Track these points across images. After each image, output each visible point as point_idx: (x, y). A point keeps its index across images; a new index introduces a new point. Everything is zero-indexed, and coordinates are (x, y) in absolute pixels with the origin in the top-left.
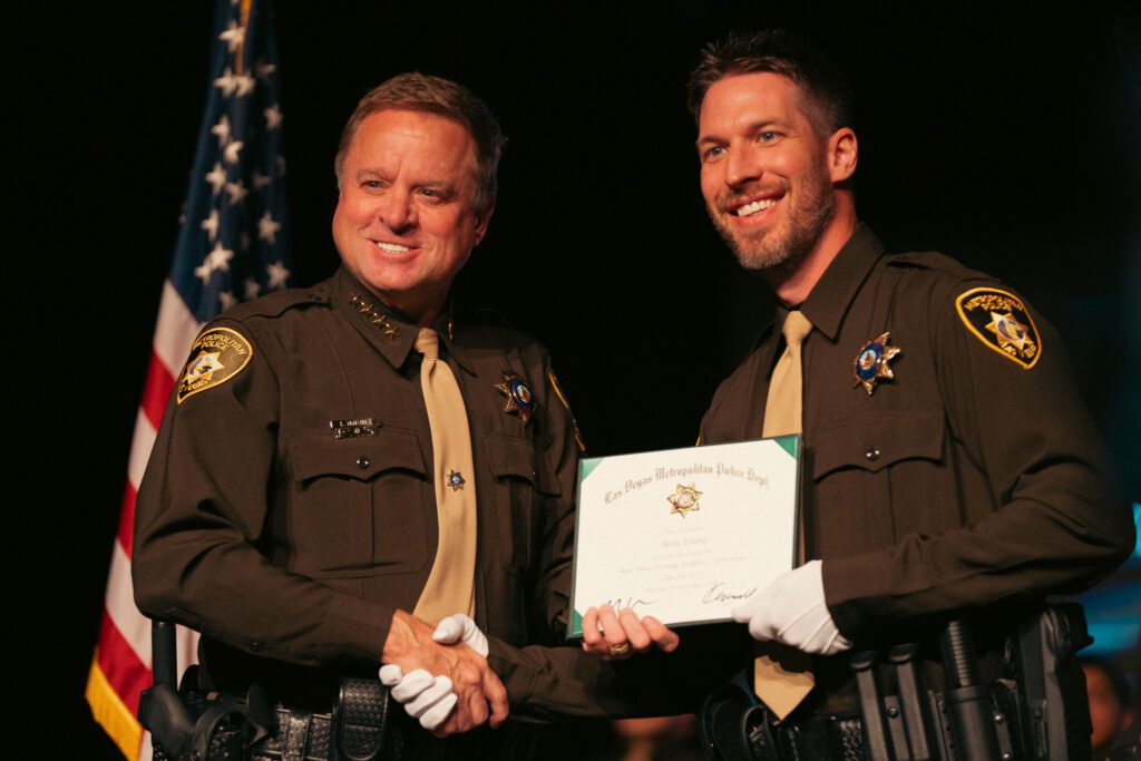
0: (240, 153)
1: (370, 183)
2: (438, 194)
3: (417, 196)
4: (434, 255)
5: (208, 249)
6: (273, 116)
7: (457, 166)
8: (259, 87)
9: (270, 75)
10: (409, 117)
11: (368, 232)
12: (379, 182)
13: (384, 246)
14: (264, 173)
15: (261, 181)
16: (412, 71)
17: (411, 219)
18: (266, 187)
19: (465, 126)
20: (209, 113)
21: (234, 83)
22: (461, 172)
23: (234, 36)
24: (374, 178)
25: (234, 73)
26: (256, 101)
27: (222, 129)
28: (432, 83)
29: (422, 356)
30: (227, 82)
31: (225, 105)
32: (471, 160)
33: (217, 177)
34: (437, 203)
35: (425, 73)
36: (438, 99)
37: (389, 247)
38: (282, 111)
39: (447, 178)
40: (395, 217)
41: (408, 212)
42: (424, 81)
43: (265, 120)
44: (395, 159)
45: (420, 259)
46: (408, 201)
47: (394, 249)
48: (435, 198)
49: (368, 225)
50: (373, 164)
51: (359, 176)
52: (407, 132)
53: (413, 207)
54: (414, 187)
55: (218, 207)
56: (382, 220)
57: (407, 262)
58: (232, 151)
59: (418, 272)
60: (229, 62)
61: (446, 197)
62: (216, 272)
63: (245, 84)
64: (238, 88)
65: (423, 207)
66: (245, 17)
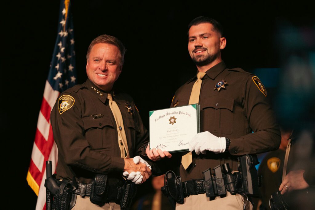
0: (64, 50)
1: (96, 60)
2: (112, 63)
3: (108, 63)
4: (111, 77)
5: (57, 73)
6: (72, 41)
7: (116, 56)
8: (69, 34)
9: (72, 32)
10: (105, 45)
11: (96, 72)
12: (98, 60)
13: (100, 75)
14: (70, 55)
15: (69, 57)
16: (104, 34)
17: (106, 68)
18: (70, 58)
19: (118, 47)
20: (57, 41)
21: (63, 34)
22: (117, 57)
23: (63, 22)
24: (97, 59)
25: (63, 31)
26: (68, 38)
27: (60, 44)
28: (109, 37)
29: (109, 100)
30: (61, 33)
31: (61, 39)
32: (119, 55)
33: (59, 56)
34: (112, 65)
35: (108, 35)
36: (112, 40)
37: (101, 75)
38: (74, 40)
39: (114, 59)
40: (103, 68)
41: (106, 67)
42: (108, 36)
43: (70, 42)
44: (102, 55)
45: (108, 78)
46: (106, 65)
47: (102, 76)
48: (112, 64)
49: (96, 70)
50: (97, 55)
51: (94, 58)
52: (105, 48)
53: (107, 66)
54: (107, 61)
55: (59, 63)
56: (99, 69)
57: (105, 78)
58: (62, 50)
59: (108, 81)
60: (62, 29)
61: (114, 63)
62: (58, 78)
63: (66, 34)
64: (64, 35)
65: (108, 65)
66: (66, 18)
